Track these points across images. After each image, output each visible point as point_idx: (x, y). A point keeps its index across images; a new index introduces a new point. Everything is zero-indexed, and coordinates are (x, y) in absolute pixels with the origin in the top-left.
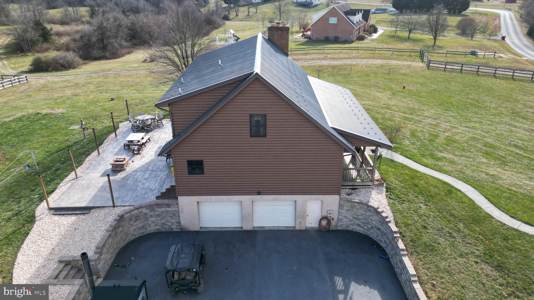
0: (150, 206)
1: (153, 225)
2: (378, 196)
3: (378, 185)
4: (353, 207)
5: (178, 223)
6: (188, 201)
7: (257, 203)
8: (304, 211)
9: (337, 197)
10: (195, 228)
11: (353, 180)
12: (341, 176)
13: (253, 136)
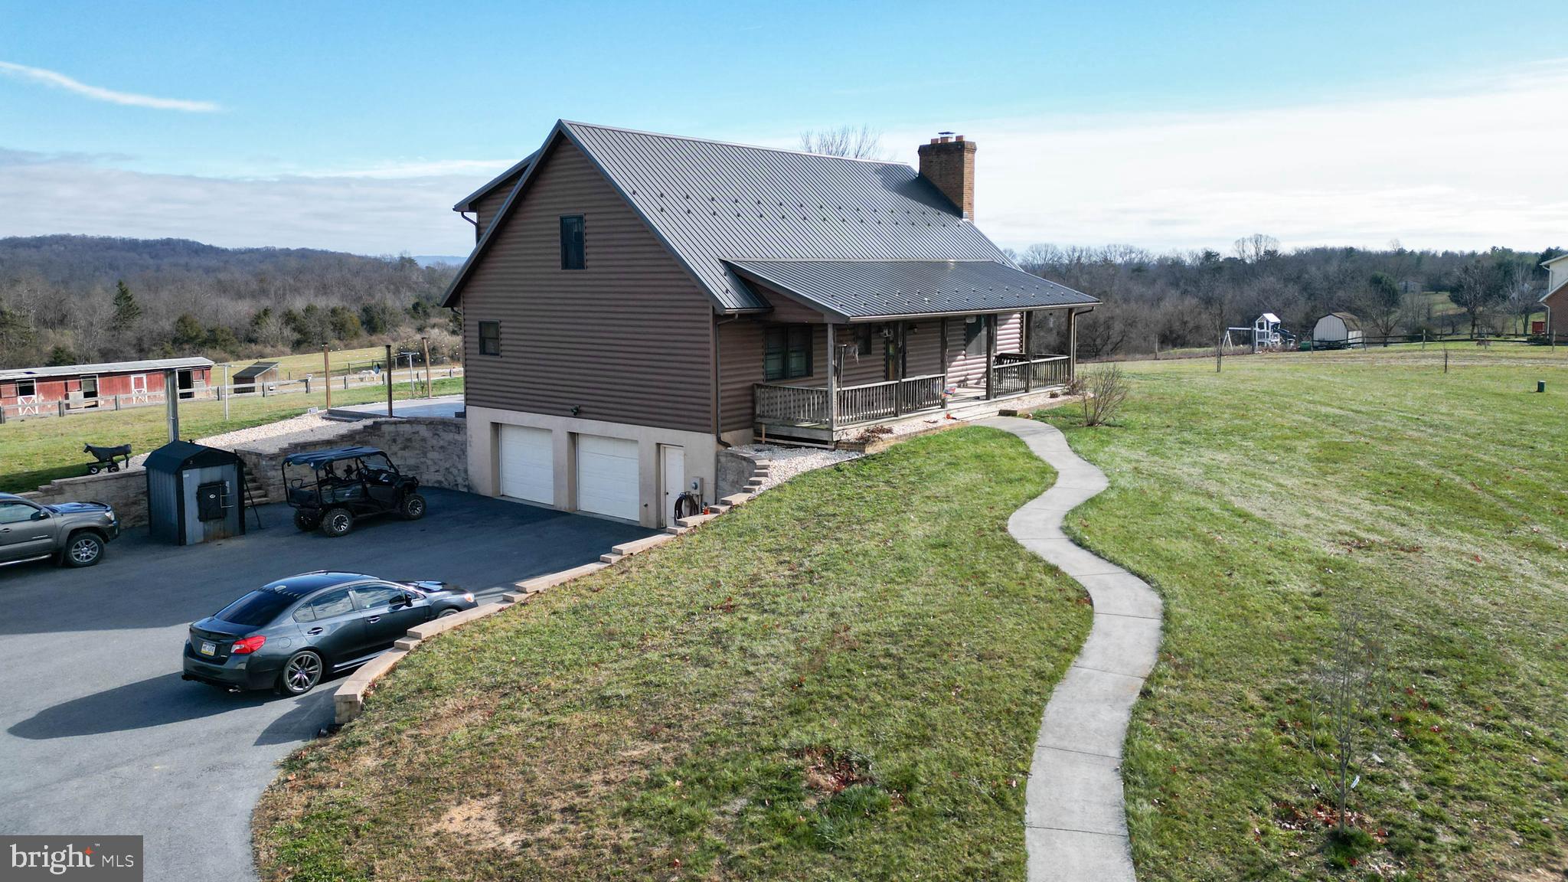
0: (431, 423)
1: (432, 469)
2: (814, 460)
3: (850, 446)
4: (741, 472)
5: (466, 471)
6: (480, 418)
7: (584, 445)
8: (654, 473)
9: (710, 439)
10: (486, 489)
11: (790, 422)
12: (712, 381)
13: (566, 265)
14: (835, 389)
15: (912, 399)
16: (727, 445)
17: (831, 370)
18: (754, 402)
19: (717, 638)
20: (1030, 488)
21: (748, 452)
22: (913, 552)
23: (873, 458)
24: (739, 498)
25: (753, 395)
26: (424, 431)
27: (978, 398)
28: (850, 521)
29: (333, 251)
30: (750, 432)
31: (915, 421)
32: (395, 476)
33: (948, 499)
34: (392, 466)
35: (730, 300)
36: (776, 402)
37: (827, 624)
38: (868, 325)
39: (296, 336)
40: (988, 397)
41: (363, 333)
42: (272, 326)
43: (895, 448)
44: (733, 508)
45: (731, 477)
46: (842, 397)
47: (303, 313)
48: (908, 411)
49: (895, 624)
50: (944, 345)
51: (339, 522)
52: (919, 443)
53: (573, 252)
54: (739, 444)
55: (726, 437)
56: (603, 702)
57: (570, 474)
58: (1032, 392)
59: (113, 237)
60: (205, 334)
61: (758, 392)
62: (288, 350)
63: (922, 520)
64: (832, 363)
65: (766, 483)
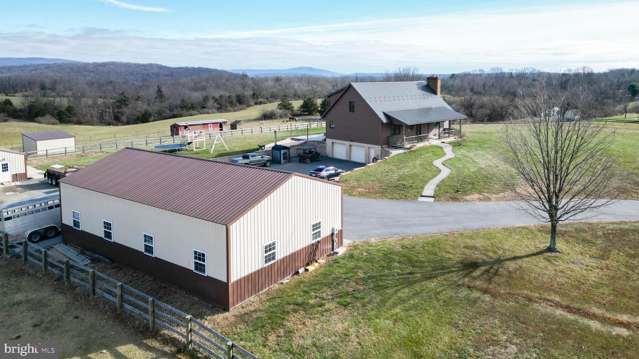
0: (318, 142)
2: (401, 151)
3: (408, 149)
4: (386, 153)
5: (326, 152)
6: (329, 141)
7: (352, 147)
8: (368, 153)
9: (380, 147)
10: (330, 156)
11: (396, 144)
12: (381, 136)
13: (350, 111)
14: (405, 138)
15: (421, 140)
16: (383, 148)
17: (404, 134)
18: (388, 140)
19: (386, 175)
20: (440, 157)
21: (387, 149)
22: (416, 165)
23: (412, 151)
24: (387, 158)
25: (388, 138)
26: (316, 143)
27: (437, 139)
28: (407, 161)
29: (210, 68)
30: (388, 145)
31: (422, 144)
32: (316, 153)
33: (424, 158)
34: (316, 151)
35: (384, 120)
36: (393, 139)
37: (402, 173)
38: (412, 126)
39: (218, 106)
40: (439, 139)
41: (238, 105)
42: (211, 103)
43: (417, 149)
44: (386, 159)
45: (384, 154)
46: (406, 139)
47: (219, 98)
48: (420, 142)
49: (412, 173)
50: (428, 128)
51: (308, 161)
52: (422, 148)
53: (352, 108)
54: (385, 148)
55: (383, 146)
56: (373, 181)
57: (349, 153)
58: (450, 138)
59: (131, 62)
60: (190, 105)
61: (389, 137)
62: (216, 111)
63: (419, 161)
64: (404, 133)
65: (391, 155)
